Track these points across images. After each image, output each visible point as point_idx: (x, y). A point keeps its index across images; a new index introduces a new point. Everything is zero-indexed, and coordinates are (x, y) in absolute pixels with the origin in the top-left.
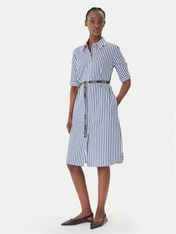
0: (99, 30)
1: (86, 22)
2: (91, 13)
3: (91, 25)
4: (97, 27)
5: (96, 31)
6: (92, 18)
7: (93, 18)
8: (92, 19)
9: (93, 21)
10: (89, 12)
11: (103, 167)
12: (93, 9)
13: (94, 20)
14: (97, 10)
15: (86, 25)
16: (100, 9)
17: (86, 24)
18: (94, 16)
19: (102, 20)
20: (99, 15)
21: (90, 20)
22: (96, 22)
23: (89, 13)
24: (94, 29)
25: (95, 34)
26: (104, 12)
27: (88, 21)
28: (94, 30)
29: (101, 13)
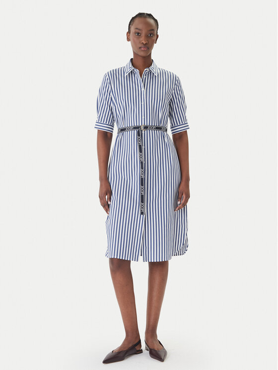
0: (148, 48)
1: (128, 34)
2: (137, 21)
3: (135, 39)
4: (145, 43)
5: (143, 49)
6: (137, 29)
7: (139, 29)
8: (137, 31)
9: (138, 33)
10: (133, 19)
11: (157, 262)
12: (140, 15)
13: (140, 32)
14: (145, 17)
15: (128, 40)
16: (150, 16)
17: (128, 38)
18: (140, 26)
19: (152, 32)
20: (149, 24)
21: (134, 31)
22: (143, 35)
23: (134, 21)
24: (140, 45)
25: (142, 54)
26: (156, 21)
27: (131, 33)
28: (140, 48)
29: (152, 21)
